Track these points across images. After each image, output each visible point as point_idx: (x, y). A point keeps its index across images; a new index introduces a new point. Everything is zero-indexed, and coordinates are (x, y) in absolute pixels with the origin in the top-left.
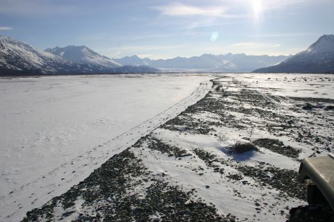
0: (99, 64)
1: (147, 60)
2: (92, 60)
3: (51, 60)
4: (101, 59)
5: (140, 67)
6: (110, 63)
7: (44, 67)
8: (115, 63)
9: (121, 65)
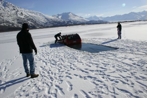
0: (77, 20)
1: (101, 17)
2: (74, 19)
3: (52, 20)
4: (78, 18)
5: (98, 21)
6: (83, 20)
7: (46, 23)
8: (86, 20)
9: (89, 21)
